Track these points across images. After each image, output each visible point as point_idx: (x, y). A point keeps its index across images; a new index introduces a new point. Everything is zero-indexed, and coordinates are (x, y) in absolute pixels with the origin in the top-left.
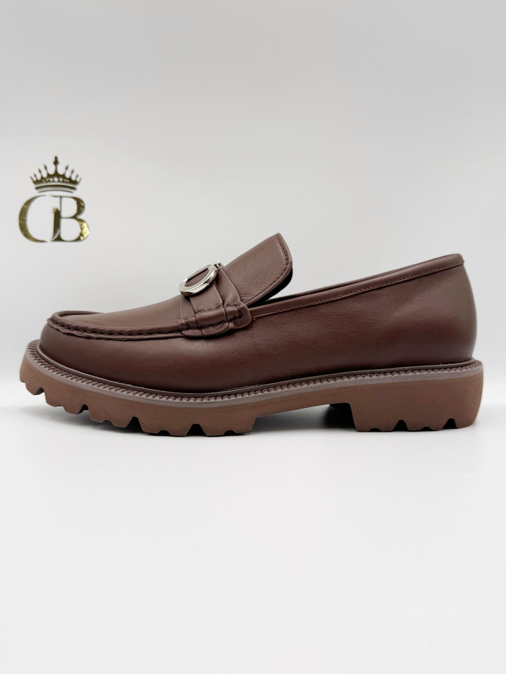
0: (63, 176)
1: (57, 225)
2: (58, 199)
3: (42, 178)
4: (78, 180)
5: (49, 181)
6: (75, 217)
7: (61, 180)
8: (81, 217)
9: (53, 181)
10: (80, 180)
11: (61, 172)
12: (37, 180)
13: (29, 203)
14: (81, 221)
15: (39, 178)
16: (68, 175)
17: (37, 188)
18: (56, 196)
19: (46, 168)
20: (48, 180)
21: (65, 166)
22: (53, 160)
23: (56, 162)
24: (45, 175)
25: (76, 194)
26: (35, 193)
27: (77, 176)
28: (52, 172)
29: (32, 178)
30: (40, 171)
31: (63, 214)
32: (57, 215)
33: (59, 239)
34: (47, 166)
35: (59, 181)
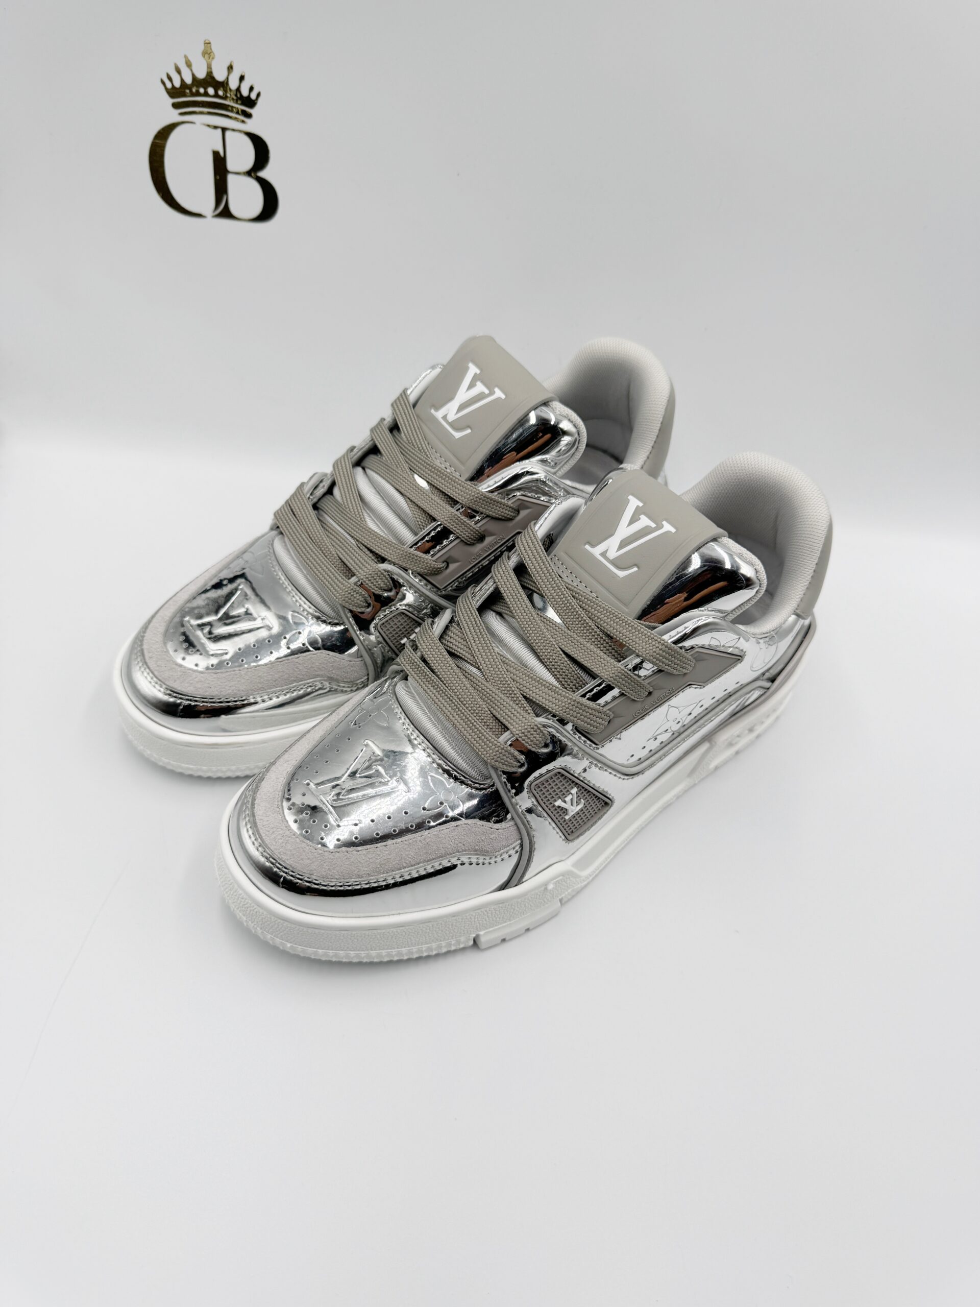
0: (224, 85)
1: (221, 189)
2: (219, 131)
3: (183, 84)
4: (253, 96)
5: (198, 94)
6: (252, 174)
8: (263, 174)
9: (206, 94)
10: (258, 95)
11: (220, 76)
12: (173, 87)
13: (163, 134)
14: (264, 184)
15: (177, 84)
16: (233, 85)
17: (175, 106)
18: (216, 127)
19: (189, 64)
20: (194, 90)
21: (228, 64)
22: (202, 47)
23: (207, 53)
24: (188, 80)
25: (251, 126)
26: (174, 116)
27: (251, 89)
28: (201, 73)
29: (163, 83)
31: (230, 166)
32: (220, 164)
33: (226, 214)
34: (190, 58)
35: (216, 95)
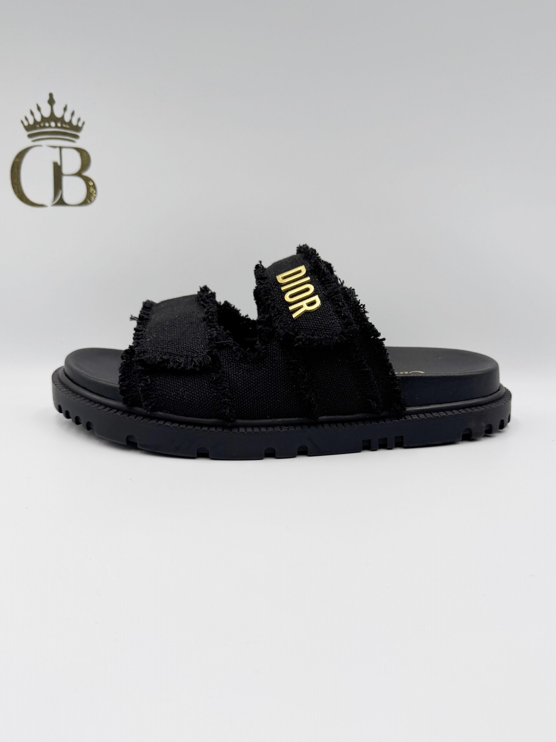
0: (62, 120)
1: (58, 185)
2: (58, 150)
3: (35, 122)
4: (80, 125)
5: (44, 127)
6: (79, 174)
7: (59, 125)
8: (86, 174)
9: (50, 127)
10: (83, 123)
11: (58, 113)
12: (29, 124)
13: (21, 156)
14: (87, 180)
15: (31, 122)
16: (67, 119)
17: (30, 136)
18: (54, 147)
19: (39, 109)
20: (42, 125)
21: (64, 106)
22: (48, 98)
23: (51, 101)
24: (38, 119)
25: (79, 143)
26: (29, 142)
28: (47, 113)
29: (22, 122)
30: (32, 113)
31: (65, 170)
32: (58, 170)
33: (61, 202)
34: (40, 106)
35: (56, 126)
